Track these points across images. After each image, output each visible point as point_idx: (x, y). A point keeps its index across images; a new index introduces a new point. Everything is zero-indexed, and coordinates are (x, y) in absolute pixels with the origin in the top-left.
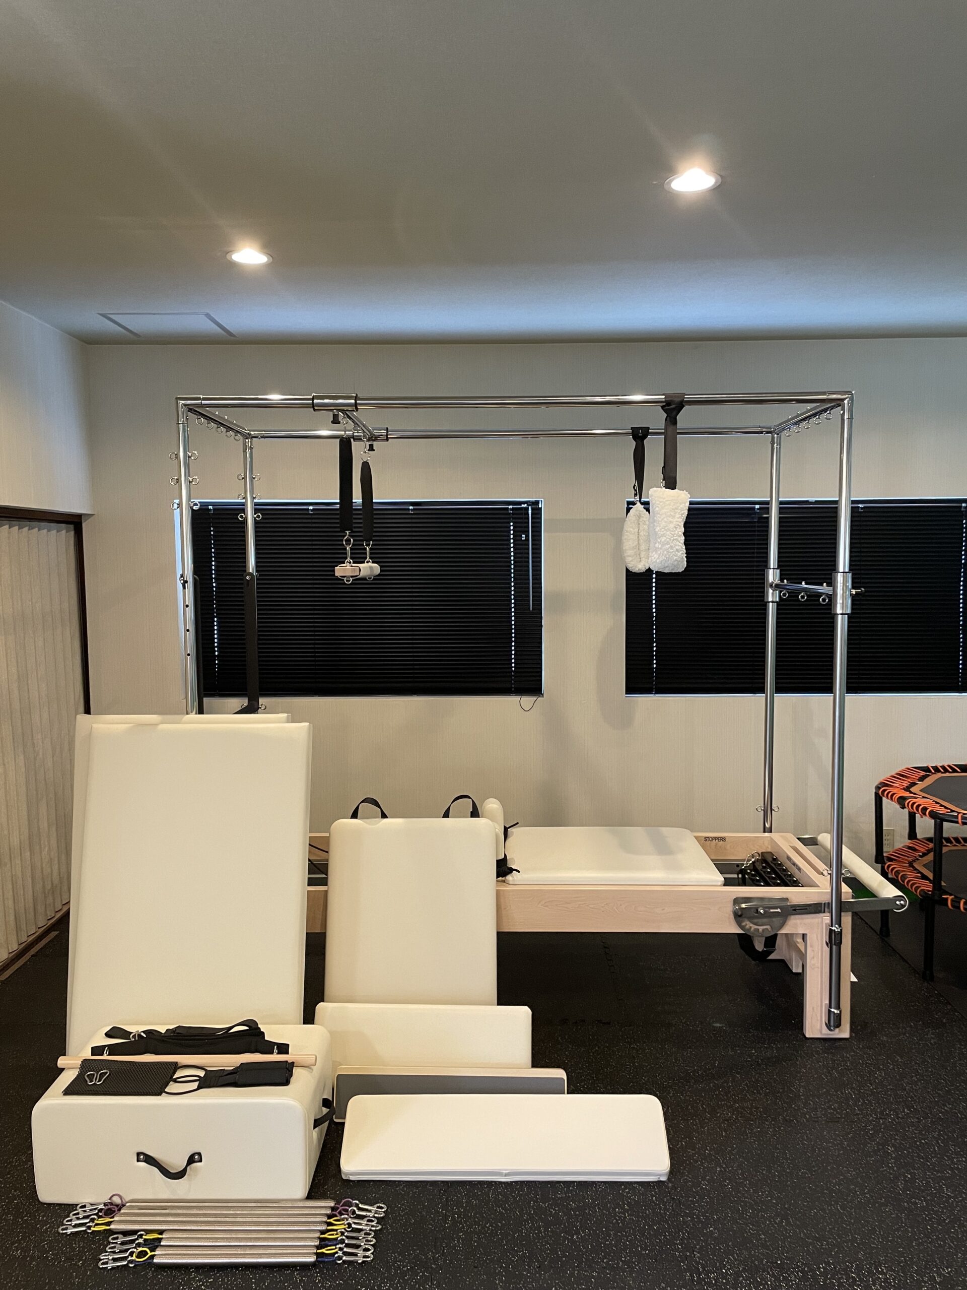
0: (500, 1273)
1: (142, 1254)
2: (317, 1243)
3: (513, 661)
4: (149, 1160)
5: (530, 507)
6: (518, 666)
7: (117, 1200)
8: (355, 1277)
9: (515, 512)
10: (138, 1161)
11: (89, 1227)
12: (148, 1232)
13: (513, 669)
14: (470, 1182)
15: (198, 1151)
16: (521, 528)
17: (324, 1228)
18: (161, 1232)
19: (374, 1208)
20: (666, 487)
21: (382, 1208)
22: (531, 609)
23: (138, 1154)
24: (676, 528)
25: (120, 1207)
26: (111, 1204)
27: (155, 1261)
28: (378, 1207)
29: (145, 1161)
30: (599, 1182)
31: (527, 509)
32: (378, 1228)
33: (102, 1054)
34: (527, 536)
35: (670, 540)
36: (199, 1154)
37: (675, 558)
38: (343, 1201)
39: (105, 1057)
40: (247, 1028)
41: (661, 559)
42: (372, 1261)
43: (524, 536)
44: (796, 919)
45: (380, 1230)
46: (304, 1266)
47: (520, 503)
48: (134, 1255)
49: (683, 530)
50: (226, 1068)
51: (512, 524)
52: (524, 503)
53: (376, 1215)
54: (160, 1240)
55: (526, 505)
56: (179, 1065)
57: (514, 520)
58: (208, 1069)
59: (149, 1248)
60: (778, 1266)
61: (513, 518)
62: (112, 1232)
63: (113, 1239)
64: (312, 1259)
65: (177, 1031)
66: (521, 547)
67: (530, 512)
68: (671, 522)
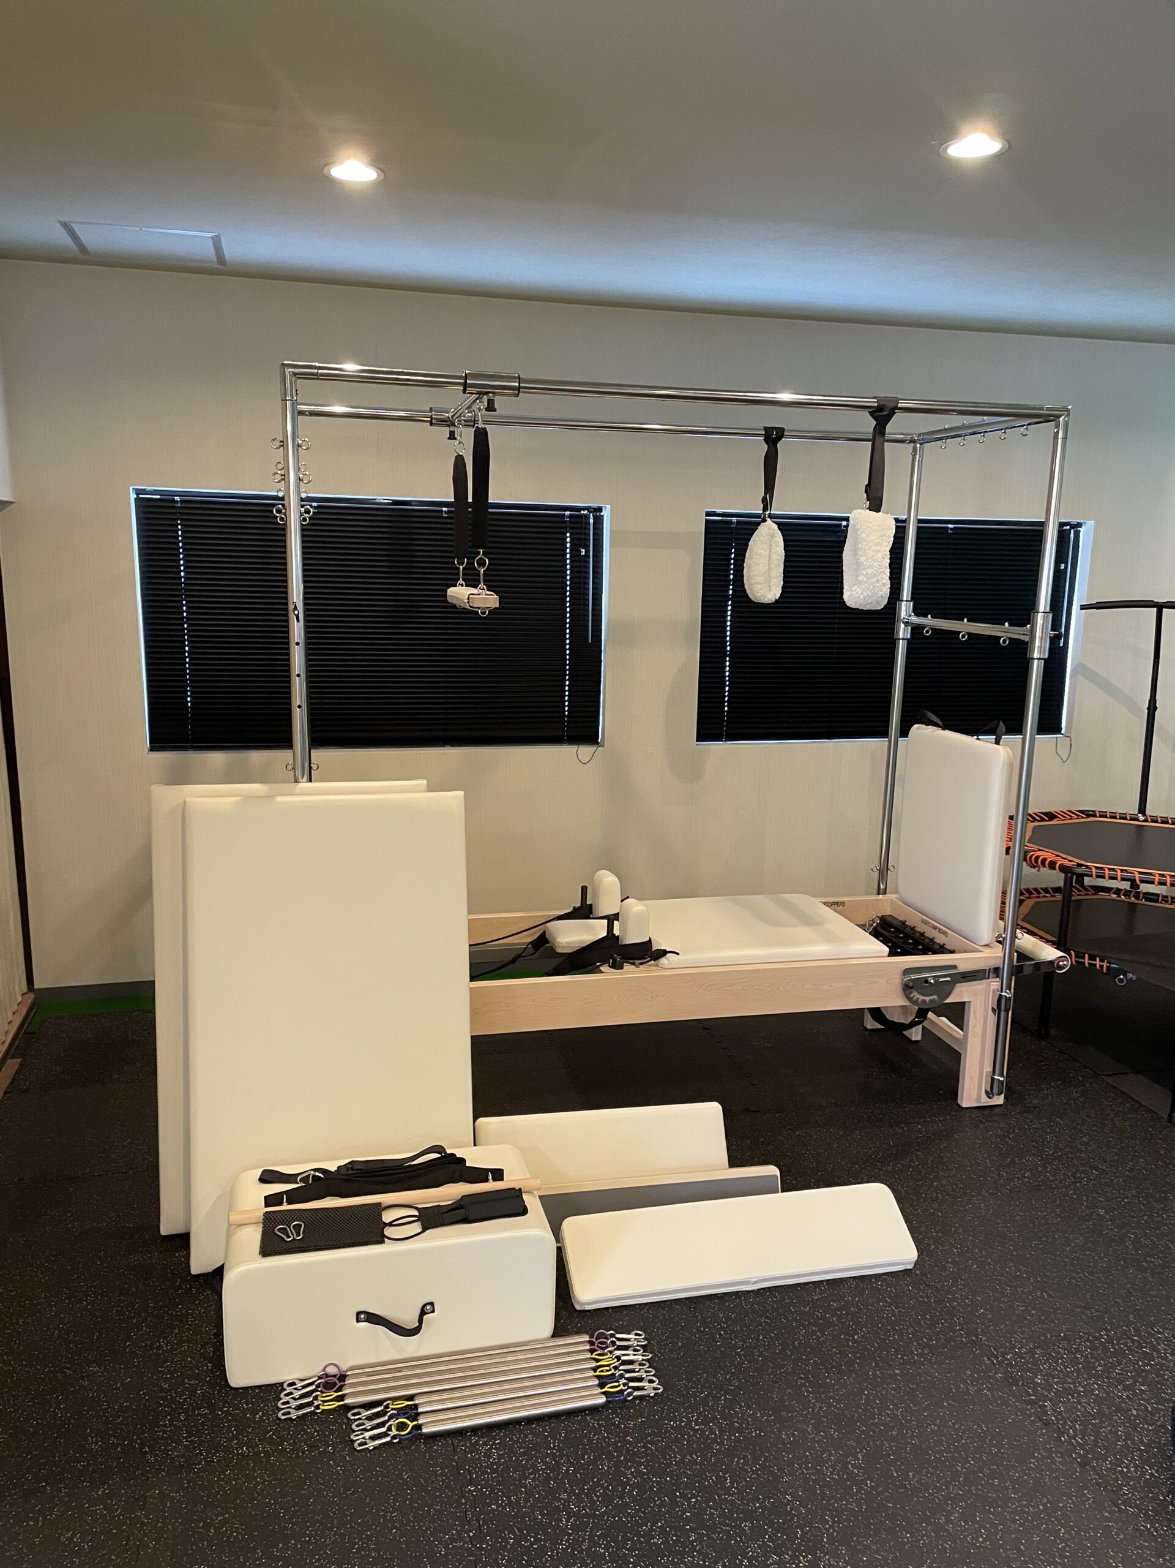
0: (803, 1385)
1: (402, 1426)
2: (596, 1382)
3: (567, 703)
4: (373, 1318)
5: (591, 515)
6: (572, 709)
7: (332, 1370)
8: (655, 1413)
9: (573, 520)
10: (358, 1321)
11: (318, 1407)
12: (394, 1399)
13: (567, 713)
14: (716, 1295)
15: (430, 1301)
16: (580, 541)
17: (594, 1364)
18: (411, 1398)
19: (632, 1336)
20: (870, 509)
21: (640, 1335)
22: (590, 641)
23: (358, 1314)
24: (884, 558)
25: (343, 1377)
26: (327, 1376)
27: (425, 1430)
28: (637, 1334)
29: (367, 1321)
30: (847, 1278)
31: (587, 517)
32: (649, 1357)
33: (281, 1204)
34: (587, 552)
35: (877, 571)
36: (432, 1304)
37: (881, 593)
38: (596, 1333)
39: (285, 1207)
40: (439, 1156)
41: (865, 595)
42: (662, 1392)
43: (583, 550)
44: (961, 987)
45: (651, 1358)
46: (593, 1409)
47: (579, 509)
48: (393, 1429)
49: (889, 561)
50: (441, 1204)
51: (568, 534)
52: (584, 509)
53: (639, 1343)
54: (416, 1406)
55: (586, 512)
56: (383, 1206)
57: (572, 531)
58: (419, 1206)
59: (407, 1418)
60: (1064, 1339)
61: (570, 528)
62: (348, 1408)
63: (354, 1415)
64: (602, 1400)
65: (356, 1167)
66: (579, 564)
67: (591, 521)
68: (879, 551)
